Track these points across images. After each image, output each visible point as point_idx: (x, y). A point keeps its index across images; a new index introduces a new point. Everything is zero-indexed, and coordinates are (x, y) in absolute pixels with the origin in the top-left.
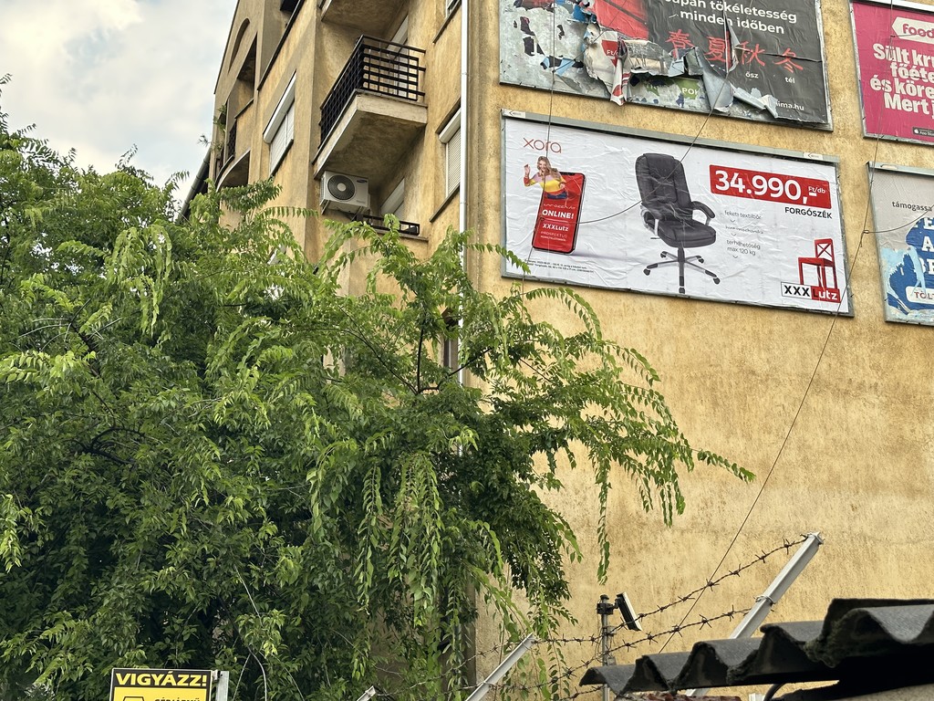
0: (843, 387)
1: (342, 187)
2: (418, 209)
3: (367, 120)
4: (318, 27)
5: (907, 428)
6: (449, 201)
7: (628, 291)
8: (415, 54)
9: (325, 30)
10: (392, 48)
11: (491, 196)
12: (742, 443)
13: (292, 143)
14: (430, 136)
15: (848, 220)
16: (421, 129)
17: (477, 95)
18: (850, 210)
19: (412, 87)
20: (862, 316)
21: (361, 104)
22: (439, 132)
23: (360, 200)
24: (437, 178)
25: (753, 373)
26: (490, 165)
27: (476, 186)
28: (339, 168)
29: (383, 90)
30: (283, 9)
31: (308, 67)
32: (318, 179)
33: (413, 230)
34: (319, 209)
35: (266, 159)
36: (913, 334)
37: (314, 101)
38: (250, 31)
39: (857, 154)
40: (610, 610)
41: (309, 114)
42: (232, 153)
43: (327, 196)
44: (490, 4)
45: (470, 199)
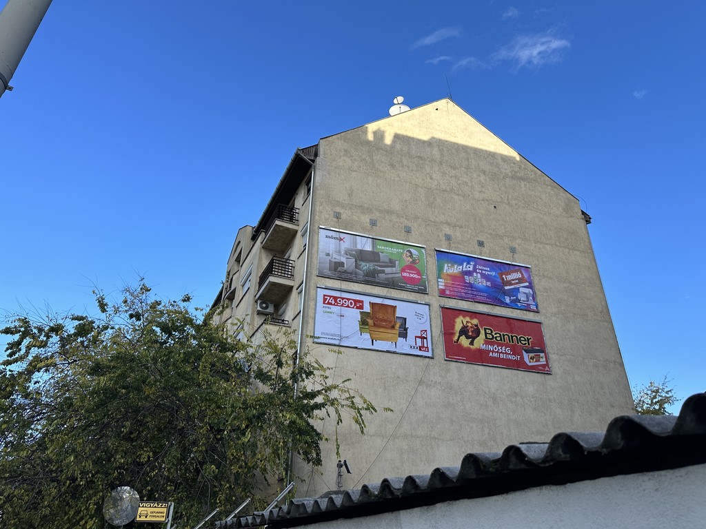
0: (430, 383)
1: (264, 305)
2: (289, 316)
3: (273, 284)
4: (261, 251)
5: (451, 398)
6: (298, 314)
7: (356, 348)
8: (291, 262)
9: (263, 251)
10: (284, 260)
11: (311, 314)
12: (394, 403)
13: (249, 288)
14: (294, 290)
15: (433, 324)
16: (292, 287)
17: (309, 279)
18: (433, 320)
19: (290, 273)
20: (436, 357)
21: (272, 279)
22: (296, 290)
23: (271, 309)
24: (295, 305)
25: (399, 378)
26: (312, 304)
27: (306, 310)
28: (263, 299)
29: (280, 274)
30: (252, 239)
31: (256, 263)
32: (256, 302)
33: (287, 322)
34: (256, 313)
35: (241, 292)
36: (454, 364)
37: (257, 275)
38: (240, 245)
39: (436, 301)
40: (342, 466)
41: (255, 279)
42: (230, 287)
43: (259, 308)
44: (315, 249)
45: (304, 315)
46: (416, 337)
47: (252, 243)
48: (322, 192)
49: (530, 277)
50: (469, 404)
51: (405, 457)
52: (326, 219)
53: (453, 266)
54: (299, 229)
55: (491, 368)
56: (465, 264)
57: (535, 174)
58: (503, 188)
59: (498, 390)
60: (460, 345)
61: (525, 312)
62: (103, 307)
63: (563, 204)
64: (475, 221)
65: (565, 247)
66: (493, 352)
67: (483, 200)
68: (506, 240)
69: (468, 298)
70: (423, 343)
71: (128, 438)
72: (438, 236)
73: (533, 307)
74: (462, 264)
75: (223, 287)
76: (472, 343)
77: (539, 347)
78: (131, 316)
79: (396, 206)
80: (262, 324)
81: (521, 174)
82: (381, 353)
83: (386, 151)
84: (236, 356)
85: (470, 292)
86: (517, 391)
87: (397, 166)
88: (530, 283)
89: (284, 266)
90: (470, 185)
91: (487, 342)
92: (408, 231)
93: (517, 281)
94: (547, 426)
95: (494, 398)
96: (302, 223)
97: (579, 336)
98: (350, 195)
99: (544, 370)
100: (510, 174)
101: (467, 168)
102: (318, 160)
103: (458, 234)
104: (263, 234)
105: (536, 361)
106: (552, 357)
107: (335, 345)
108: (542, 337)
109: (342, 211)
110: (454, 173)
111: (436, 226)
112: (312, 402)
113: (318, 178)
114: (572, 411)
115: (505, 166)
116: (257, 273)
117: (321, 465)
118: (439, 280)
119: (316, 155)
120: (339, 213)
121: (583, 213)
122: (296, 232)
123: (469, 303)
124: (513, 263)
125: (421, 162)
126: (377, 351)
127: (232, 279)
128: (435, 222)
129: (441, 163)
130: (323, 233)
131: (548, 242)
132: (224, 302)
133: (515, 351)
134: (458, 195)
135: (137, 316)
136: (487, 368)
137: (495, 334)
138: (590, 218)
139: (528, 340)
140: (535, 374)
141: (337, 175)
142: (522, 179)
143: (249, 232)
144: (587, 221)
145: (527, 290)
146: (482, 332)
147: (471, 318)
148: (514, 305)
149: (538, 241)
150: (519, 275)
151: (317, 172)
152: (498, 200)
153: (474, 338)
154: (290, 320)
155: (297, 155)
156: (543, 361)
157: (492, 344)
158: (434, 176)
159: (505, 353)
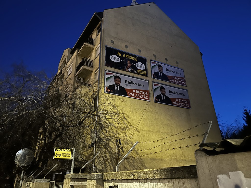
1: (79, 79)
2: (91, 82)
3: (84, 69)
5: (156, 117)
6: (96, 81)
8: (91, 61)
9: (78, 56)
10: (88, 60)
11: (103, 81)
13: (72, 72)
14: (93, 72)
15: (150, 89)
16: (92, 71)
17: (101, 67)
18: (150, 87)
19: (91, 65)
20: (151, 101)
21: (83, 67)
22: (95, 72)
23: (82, 80)
24: (94, 78)
26: (103, 77)
27: (101, 79)
28: (79, 76)
31: (75, 61)
32: (75, 77)
33: (91, 85)
34: (76, 82)
35: (67, 74)
36: (158, 104)
37: (76, 66)
38: (65, 56)
39: (151, 80)
41: (74, 68)
43: (77, 80)
44: (104, 55)
45: (100, 81)
47: (71, 55)
52: (108, 43)
54: (95, 47)
57: (184, 36)
58: (174, 40)
59: (173, 114)
61: (182, 86)
63: (194, 48)
64: (164, 50)
65: (195, 64)
67: (167, 43)
68: (175, 59)
72: (151, 55)
79: (135, 41)
80: (80, 85)
81: (180, 35)
82: (130, 98)
86: (179, 115)
87: (135, 25)
92: (140, 51)
95: (172, 117)
96: (96, 45)
98: (117, 34)
100: (176, 34)
101: (161, 30)
102: (104, 18)
103: (158, 55)
104: (77, 50)
106: (191, 103)
110: (156, 31)
111: (150, 51)
113: (104, 26)
115: (174, 31)
119: (102, 16)
120: (113, 41)
121: (200, 52)
122: (93, 49)
125: (144, 25)
127: (62, 69)
128: (150, 49)
129: (152, 27)
131: (189, 61)
134: (158, 40)
136: (169, 106)
140: (186, 109)
141: (112, 25)
142: (180, 37)
143: (69, 51)
144: (201, 55)
149: (186, 61)
151: (104, 23)
152: (172, 44)
158: (149, 31)
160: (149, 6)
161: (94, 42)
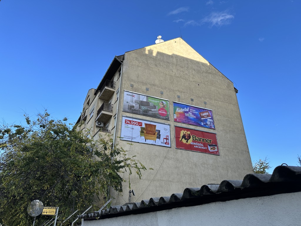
0: (169, 158)
1: (99, 123)
2: (110, 128)
3: (103, 114)
4: (98, 100)
5: (178, 164)
6: (114, 128)
7: (139, 142)
8: (111, 105)
9: (99, 100)
10: (108, 104)
12: (154, 166)
13: (93, 116)
15: (171, 133)
16: (112, 116)
17: (119, 113)
18: (171, 132)
19: (111, 110)
20: (172, 147)
21: (103, 112)
22: (114, 117)
23: (102, 125)
24: (113, 124)
25: (156, 155)
26: (120, 123)
27: (117, 126)
28: (99, 120)
29: (106, 110)
30: (94, 94)
31: (96, 105)
32: (96, 122)
33: (109, 131)
34: (95, 126)
35: (89, 117)
36: (179, 150)
38: (89, 97)
39: (173, 124)
40: (131, 193)
41: (95, 112)
42: (85, 115)
43: (97, 125)
44: (122, 100)
45: (116, 128)
46: (164, 138)
47: (95, 96)
48: (126, 75)
49: (212, 114)
50: (185, 167)
51: (158, 189)
52: (127, 87)
53: (180, 109)
54: (115, 91)
55: (195, 152)
56: (185, 108)
57: (216, 71)
58: (202, 77)
59: (197, 161)
60: (182, 143)
61: (209, 129)
62: (28, 122)
63: (226, 84)
64: (190, 90)
65: (227, 103)
66: (196, 145)
67: (194, 82)
68: (203, 99)
69: (186, 123)
70: (167, 141)
71: (38, 179)
72: (175, 96)
73: (213, 127)
74: (184, 108)
75: (81, 115)
76: (187, 142)
77: (214, 144)
78: (41, 126)
79: (157, 82)
80: (98, 131)
81: (210, 71)
82: (149, 145)
83: (153, 59)
84: (87, 145)
85: (187, 120)
86: (205, 162)
87: (158, 65)
88: (212, 117)
89: (108, 107)
90: (188, 75)
91: (194, 141)
92: (162, 93)
93: (206, 116)
94: (217, 177)
95: (196, 165)
96: (116, 89)
97: (231, 140)
98: (138, 77)
99: (216, 154)
100: (205, 71)
101: (188, 68)
102: (124, 61)
103: (183, 96)
104: (99, 93)
105: (213, 150)
106: (220, 148)
107: (129, 141)
108: (216, 140)
109: (134, 84)
110: (182, 69)
111: (174, 92)
112: (119, 165)
113: (124, 69)
114: (228, 171)
115: (203, 68)
116: (97, 109)
117: (122, 192)
118: (174, 115)
119: (123, 59)
120: (133, 85)
121: (235, 88)
122: (114, 92)
123: (187, 125)
124: (205, 109)
125: (168, 64)
126: (147, 144)
127: (85, 111)
128: (173, 90)
129: (176, 65)
130: (125, 93)
131: (220, 100)
132: (82, 121)
133: (205, 145)
134: (183, 79)
135: (44, 126)
136: (193, 152)
137: (197, 138)
138: (238, 91)
139: (210, 141)
140: (213, 155)
141: (132, 68)
142: (210, 73)
143: (93, 91)
144: (236, 92)
145: (211, 120)
146: (192, 137)
147: (187, 131)
148: (205, 126)
149: (216, 100)
150: (208, 114)
151: (124, 66)
152: (200, 82)
153: (188, 140)
154: (111, 130)
155: (115, 59)
156: (216, 150)
157: (196, 142)
158: (174, 70)
159: (200, 146)
160: (175, 42)
161: (116, 85)
